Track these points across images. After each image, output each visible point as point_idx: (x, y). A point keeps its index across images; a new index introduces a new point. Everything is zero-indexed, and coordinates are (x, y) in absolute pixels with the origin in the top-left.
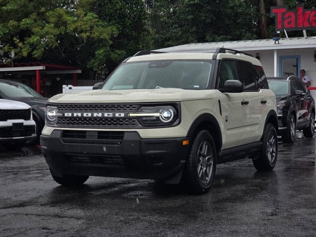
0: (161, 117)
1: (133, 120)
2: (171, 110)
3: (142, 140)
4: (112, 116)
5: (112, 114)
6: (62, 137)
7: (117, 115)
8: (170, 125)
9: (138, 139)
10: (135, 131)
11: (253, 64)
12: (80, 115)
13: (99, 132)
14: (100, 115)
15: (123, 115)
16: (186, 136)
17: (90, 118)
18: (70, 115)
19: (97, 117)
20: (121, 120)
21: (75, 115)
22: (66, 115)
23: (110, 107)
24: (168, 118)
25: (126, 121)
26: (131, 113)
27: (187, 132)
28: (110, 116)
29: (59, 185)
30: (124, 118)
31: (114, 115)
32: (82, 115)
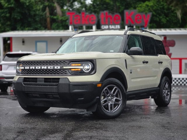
0: (84, 69)
1: (66, 70)
2: (90, 64)
3: (71, 83)
4: (52, 68)
5: (53, 67)
6: (24, 82)
7: (56, 68)
8: (89, 74)
9: (68, 82)
10: (67, 78)
11: (155, 39)
12: (34, 68)
13: (45, 78)
14: (45, 68)
15: (59, 67)
16: (99, 81)
17: (40, 70)
18: (28, 68)
19: (44, 69)
20: (58, 70)
21: (31, 68)
22: (26, 68)
23: (51, 63)
24: (88, 69)
25: (61, 71)
26: (64, 66)
27: (100, 79)
28: (51, 68)
29: (28, 112)
30: (60, 70)
31: (54, 67)
32: (35, 68)
